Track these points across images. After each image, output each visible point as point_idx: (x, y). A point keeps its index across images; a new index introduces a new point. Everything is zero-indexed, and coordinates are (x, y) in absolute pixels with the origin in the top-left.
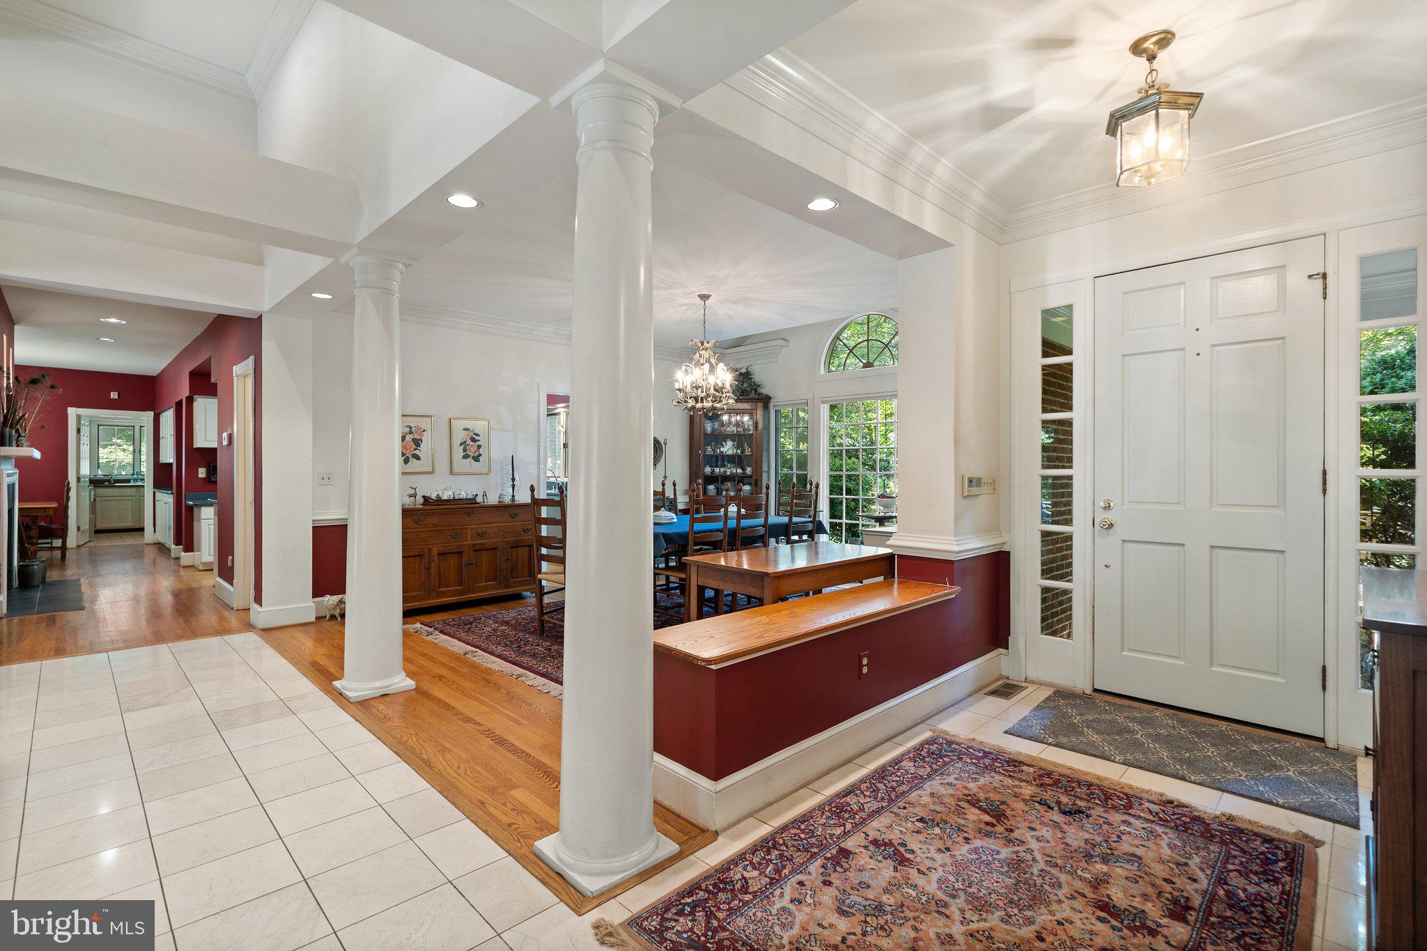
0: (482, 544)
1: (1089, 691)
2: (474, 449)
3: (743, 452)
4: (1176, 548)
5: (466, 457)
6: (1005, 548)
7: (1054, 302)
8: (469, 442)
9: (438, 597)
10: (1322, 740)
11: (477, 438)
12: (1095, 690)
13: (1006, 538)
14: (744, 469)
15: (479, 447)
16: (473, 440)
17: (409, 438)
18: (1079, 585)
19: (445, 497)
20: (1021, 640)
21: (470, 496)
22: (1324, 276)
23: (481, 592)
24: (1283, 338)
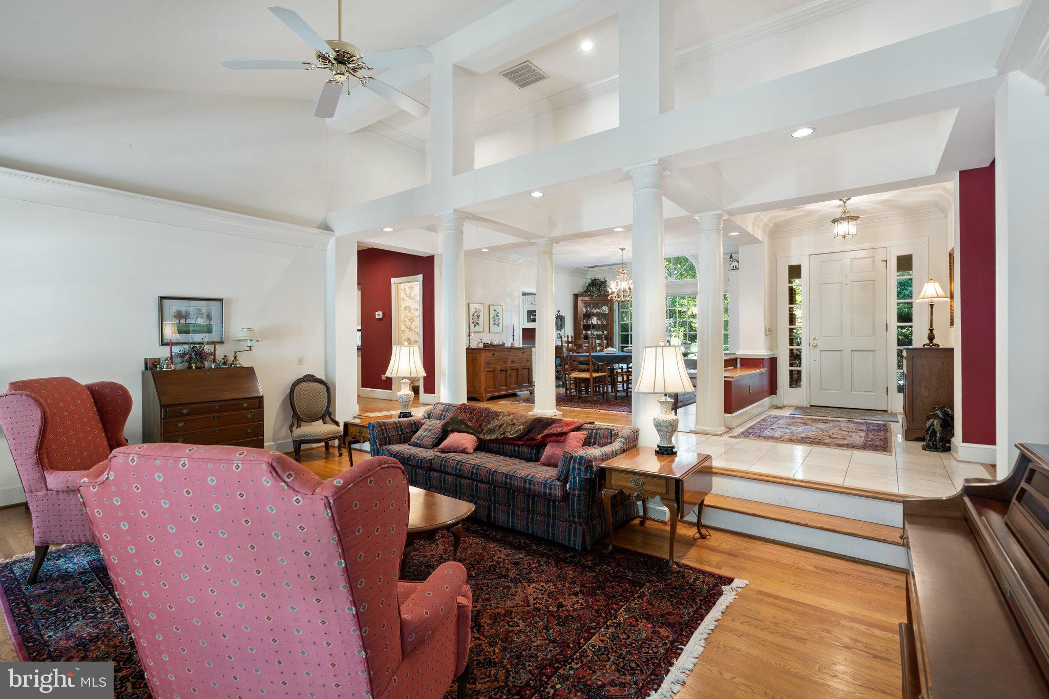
0: (514, 366)
1: (808, 406)
2: (497, 320)
3: (602, 322)
4: (839, 352)
5: (494, 324)
6: (775, 356)
7: (794, 263)
8: (496, 317)
9: (500, 391)
10: (887, 411)
11: (498, 315)
12: (811, 406)
13: (775, 352)
14: (603, 332)
15: (499, 319)
16: (497, 316)
17: (476, 314)
18: (804, 368)
19: (495, 343)
20: (782, 390)
21: (501, 343)
22: (886, 261)
23: (513, 390)
24: (874, 280)
